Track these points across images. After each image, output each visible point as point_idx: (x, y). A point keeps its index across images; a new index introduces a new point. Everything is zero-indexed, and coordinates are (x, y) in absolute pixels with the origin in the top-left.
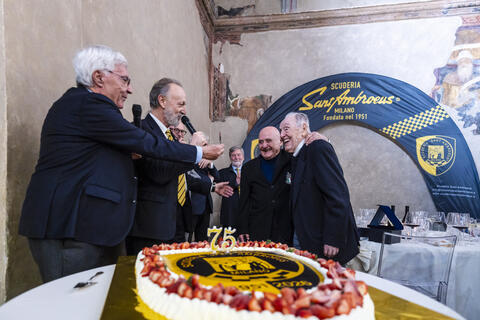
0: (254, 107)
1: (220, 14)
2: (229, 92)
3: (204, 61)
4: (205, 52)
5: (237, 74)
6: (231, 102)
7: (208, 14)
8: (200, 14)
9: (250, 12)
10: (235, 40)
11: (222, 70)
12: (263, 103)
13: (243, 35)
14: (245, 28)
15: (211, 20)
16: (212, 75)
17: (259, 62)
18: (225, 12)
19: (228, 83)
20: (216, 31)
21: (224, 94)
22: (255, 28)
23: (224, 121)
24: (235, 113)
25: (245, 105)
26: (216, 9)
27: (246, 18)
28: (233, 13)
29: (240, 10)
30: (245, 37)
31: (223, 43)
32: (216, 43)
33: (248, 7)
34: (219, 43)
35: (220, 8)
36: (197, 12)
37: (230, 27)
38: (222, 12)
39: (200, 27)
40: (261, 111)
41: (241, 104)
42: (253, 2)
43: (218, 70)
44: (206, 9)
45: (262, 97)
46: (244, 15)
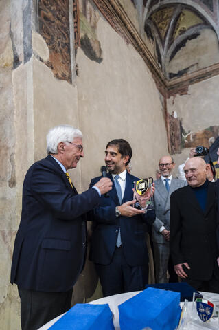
0: (205, 138)
1: (170, 77)
2: (182, 130)
3: (161, 114)
4: (161, 107)
5: (187, 115)
6: (185, 137)
7: (162, 81)
8: (156, 82)
9: (195, 68)
10: (184, 91)
11: (175, 116)
12: (213, 132)
13: (190, 86)
14: (192, 81)
15: (164, 83)
16: (168, 121)
17: (206, 102)
18: (175, 75)
19: (181, 124)
20: (169, 90)
21: (178, 133)
22: (200, 78)
23: (180, 153)
24: (189, 146)
25: (197, 137)
26: (168, 76)
27: (191, 74)
28: (181, 74)
29: (186, 70)
30: (191, 88)
31: (175, 96)
32: (169, 98)
33: (193, 65)
34: (172, 97)
35: (170, 74)
36: (154, 81)
37: (179, 84)
38: (172, 75)
39: (157, 91)
40: (212, 140)
41: (194, 137)
42: (196, 61)
43: (172, 117)
44: (160, 77)
45: (212, 128)
46: (189, 72)
